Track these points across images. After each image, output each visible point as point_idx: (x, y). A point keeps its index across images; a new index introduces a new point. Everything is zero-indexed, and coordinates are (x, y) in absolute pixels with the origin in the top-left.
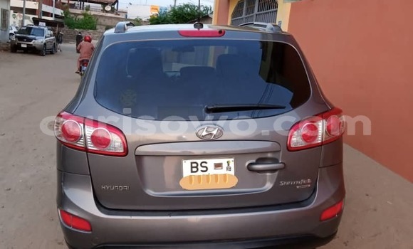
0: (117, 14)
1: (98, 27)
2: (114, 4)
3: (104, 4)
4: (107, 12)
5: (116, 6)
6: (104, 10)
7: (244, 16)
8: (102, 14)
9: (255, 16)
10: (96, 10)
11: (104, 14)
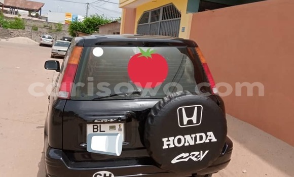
0: (40, 18)
1: (26, 27)
2: (38, 11)
3: (31, 11)
4: (33, 16)
5: (39, 12)
6: (30, 15)
7: (149, 22)
8: (28, 18)
9: (159, 23)
10: (24, 15)
11: (30, 18)
